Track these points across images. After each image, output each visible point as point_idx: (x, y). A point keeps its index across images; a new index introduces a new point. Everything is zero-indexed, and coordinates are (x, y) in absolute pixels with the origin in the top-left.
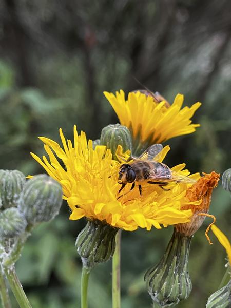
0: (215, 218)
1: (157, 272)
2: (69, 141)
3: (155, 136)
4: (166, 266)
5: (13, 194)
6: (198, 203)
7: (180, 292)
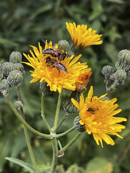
0: (86, 89)
1: (66, 102)
3: (82, 45)
5: (9, 72)
6: (81, 82)
7: (73, 110)
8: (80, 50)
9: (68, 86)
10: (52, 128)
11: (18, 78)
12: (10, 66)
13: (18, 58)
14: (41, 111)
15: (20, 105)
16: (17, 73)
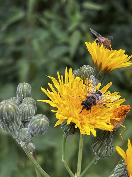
0: (125, 128)
1: (97, 143)
2: (62, 76)
3: (108, 69)
4: (101, 142)
5: (28, 117)
6: (118, 119)
7: (106, 154)
8: (104, 76)
9: (103, 126)
10: (75, 174)
11: (43, 126)
12: (29, 108)
13: (28, 90)
14: (62, 156)
15: (33, 148)
16: (42, 118)
